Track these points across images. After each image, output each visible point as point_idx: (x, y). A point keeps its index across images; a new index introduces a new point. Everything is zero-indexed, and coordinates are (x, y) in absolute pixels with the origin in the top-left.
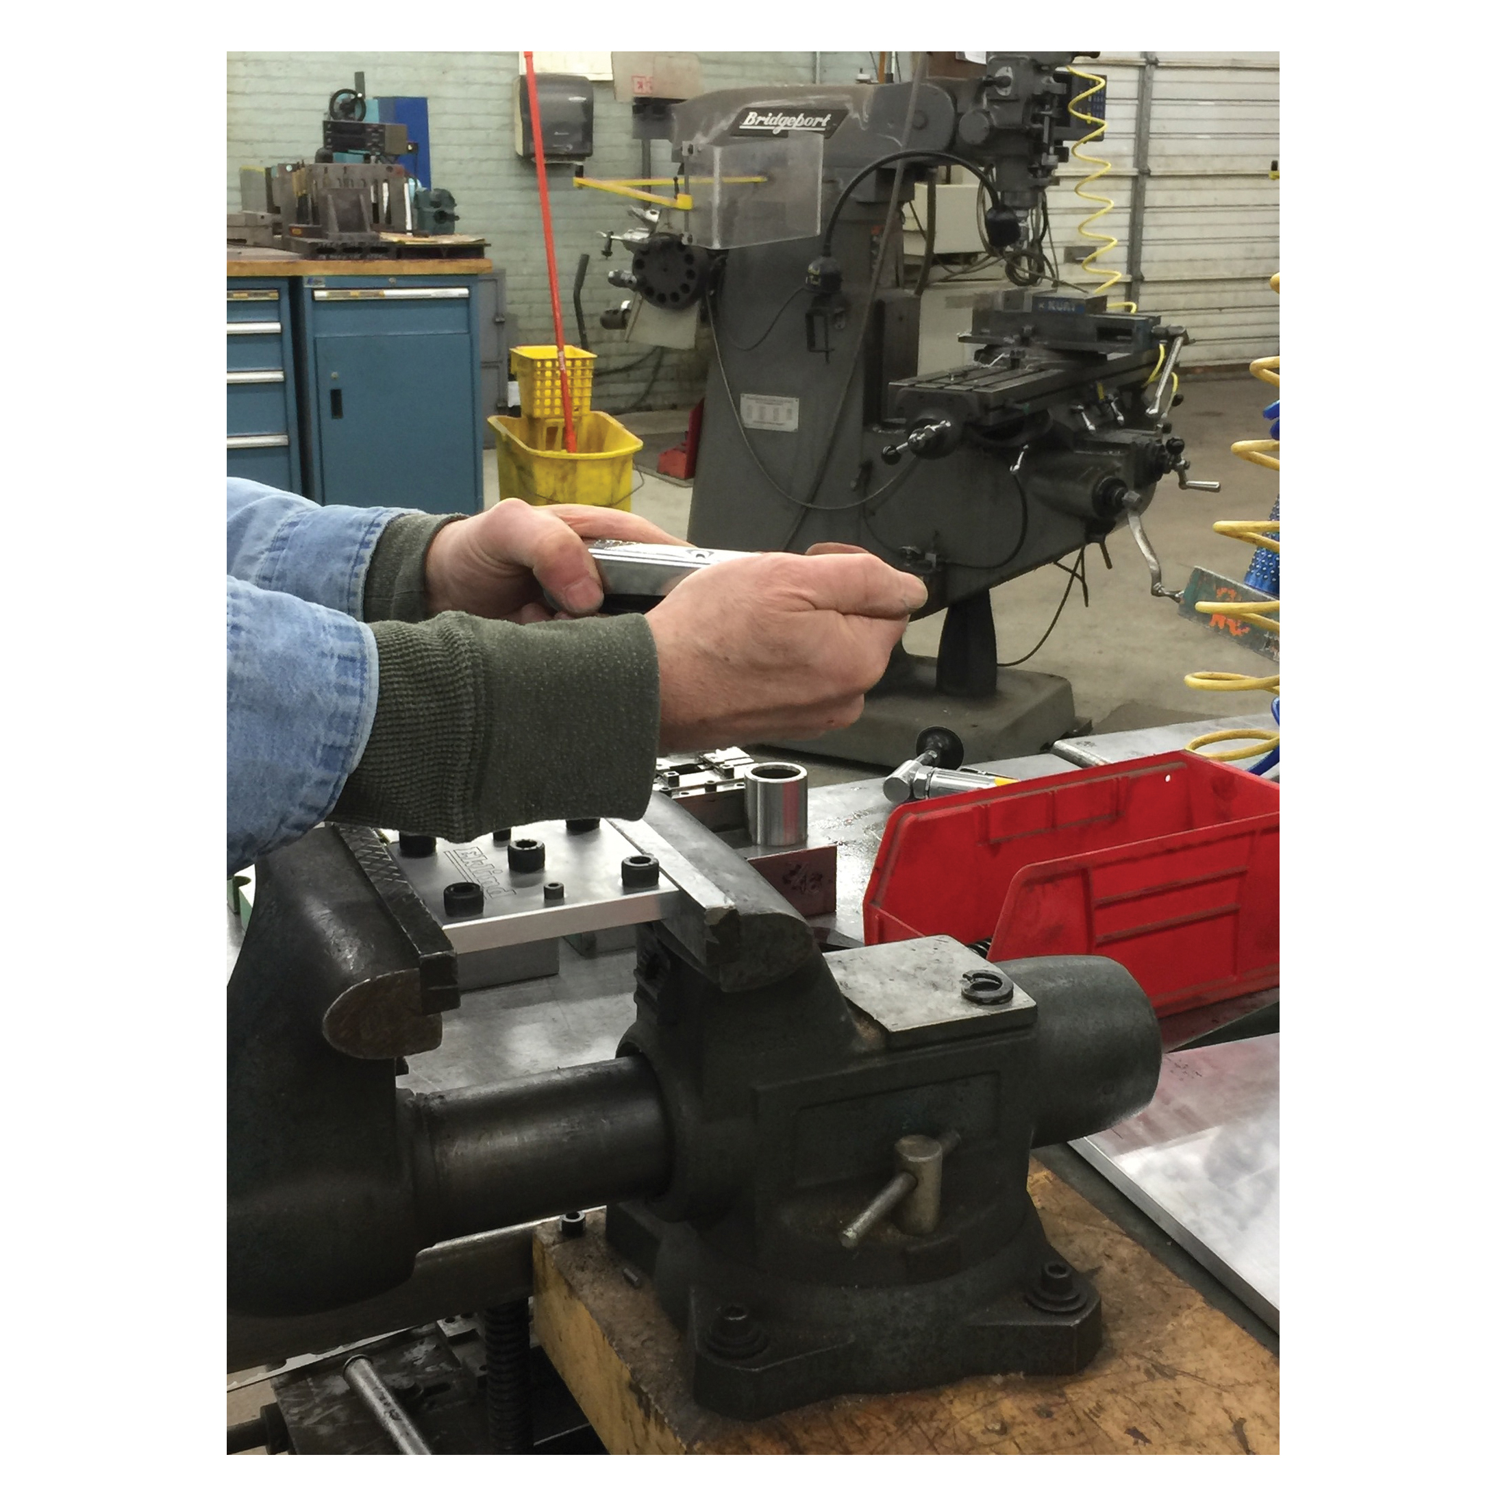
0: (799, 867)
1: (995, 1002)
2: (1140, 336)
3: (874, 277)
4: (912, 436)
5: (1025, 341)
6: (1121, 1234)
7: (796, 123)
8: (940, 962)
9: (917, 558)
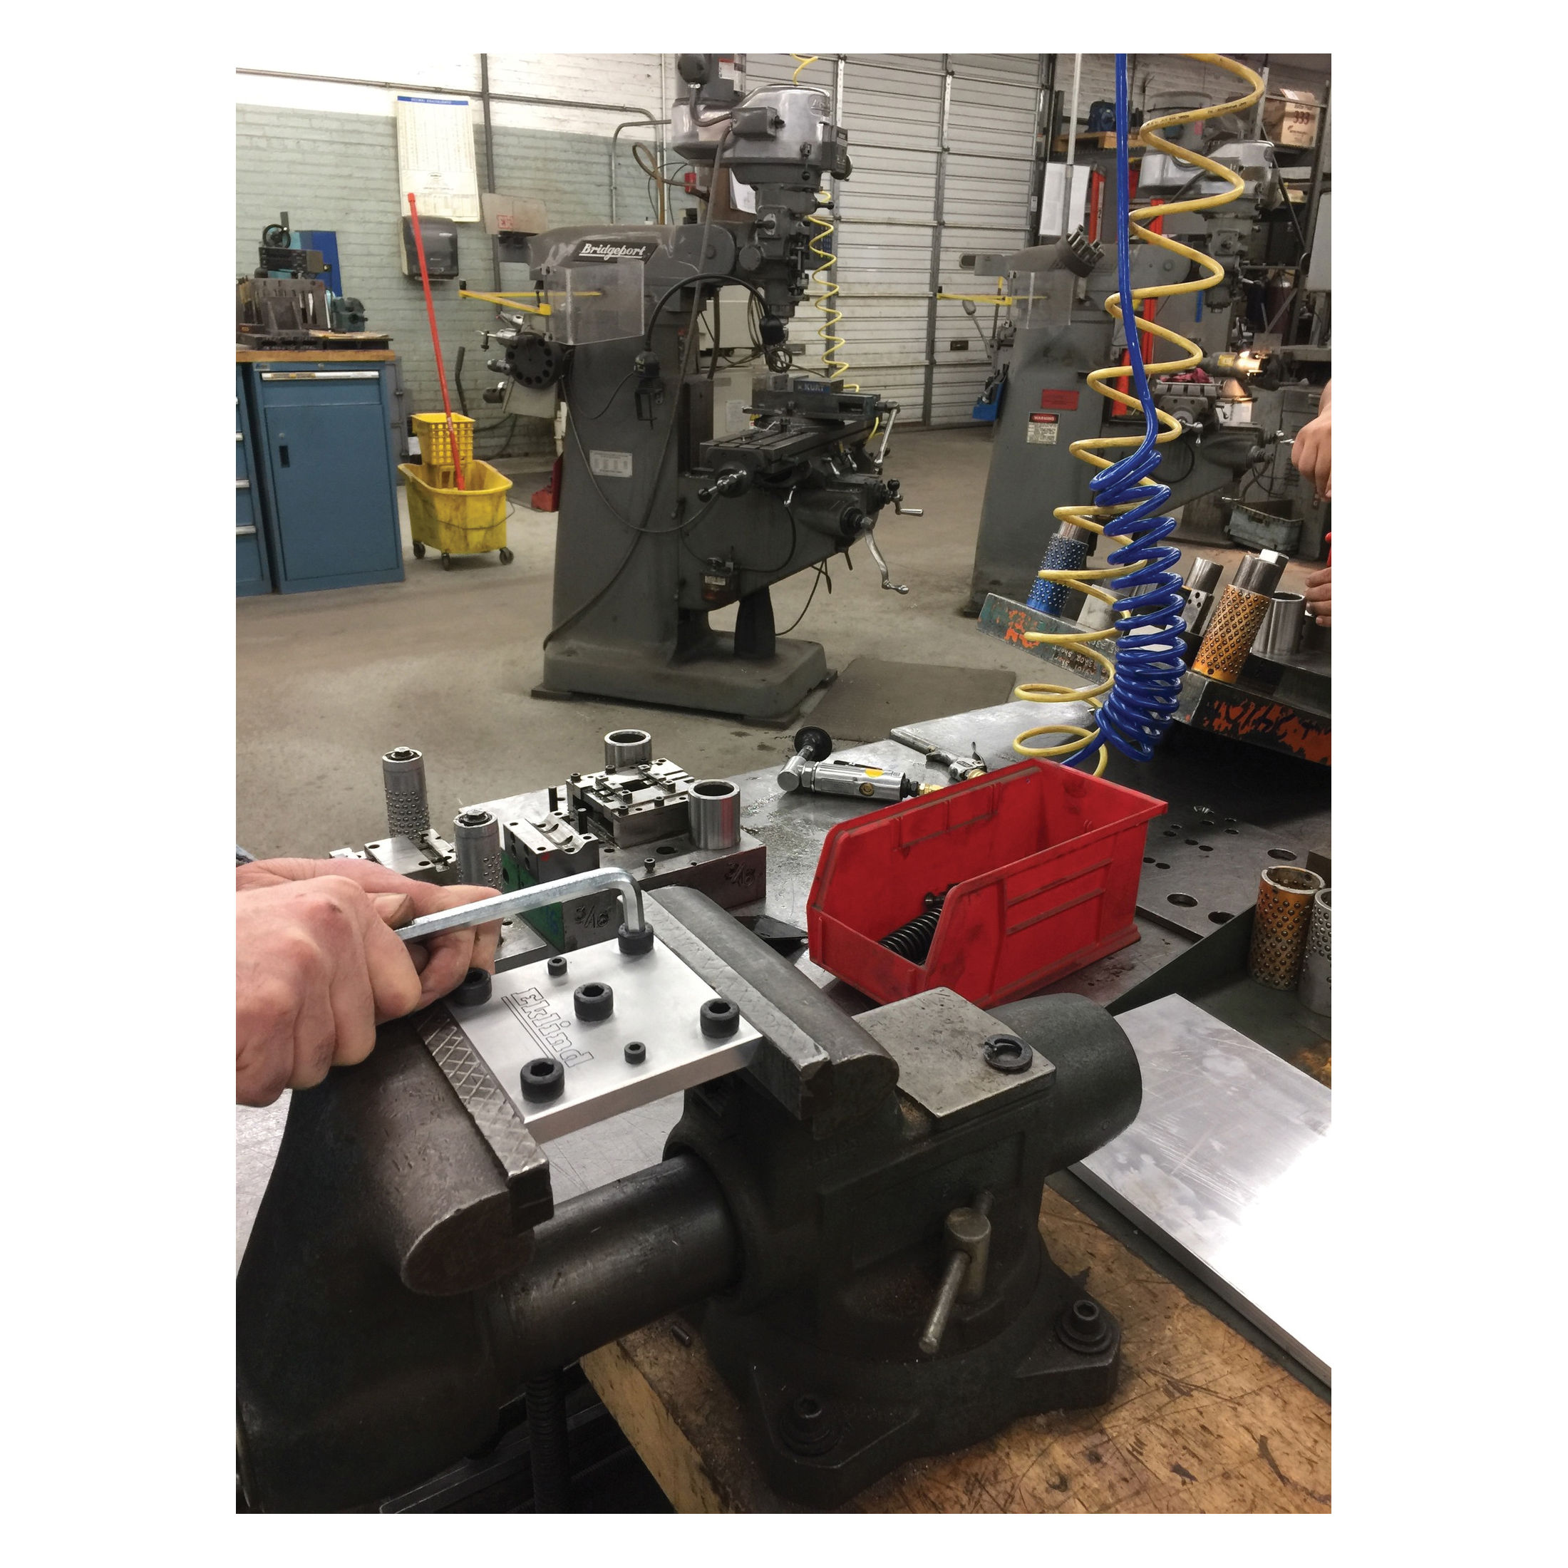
0: (737, 865)
1: (1019, 1070)
2: (868, 409)
4: (720, 482)
5: (789, 412)
6: (1094, 1226)
7: (620, 252)
8: (952, 1022)
9: (719, 565)
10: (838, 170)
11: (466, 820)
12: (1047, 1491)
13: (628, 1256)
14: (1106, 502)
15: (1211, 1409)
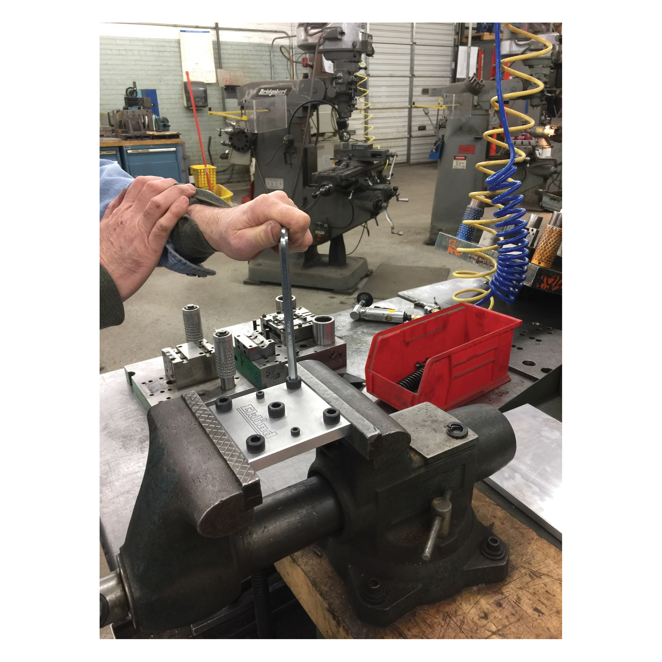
0: (334, 352)
1: (462, 437)
2: (384, 156)
3: (304, 140)
4: (321, 190)
5: (350, 159)
7: (276, 92)
8: (432, 417)
9: (322, 226)
10: (369, 53)
11: (218, 334)
12: (479, 619)
13: (294, 519)
14: (493, 189)
15: (550, 583)
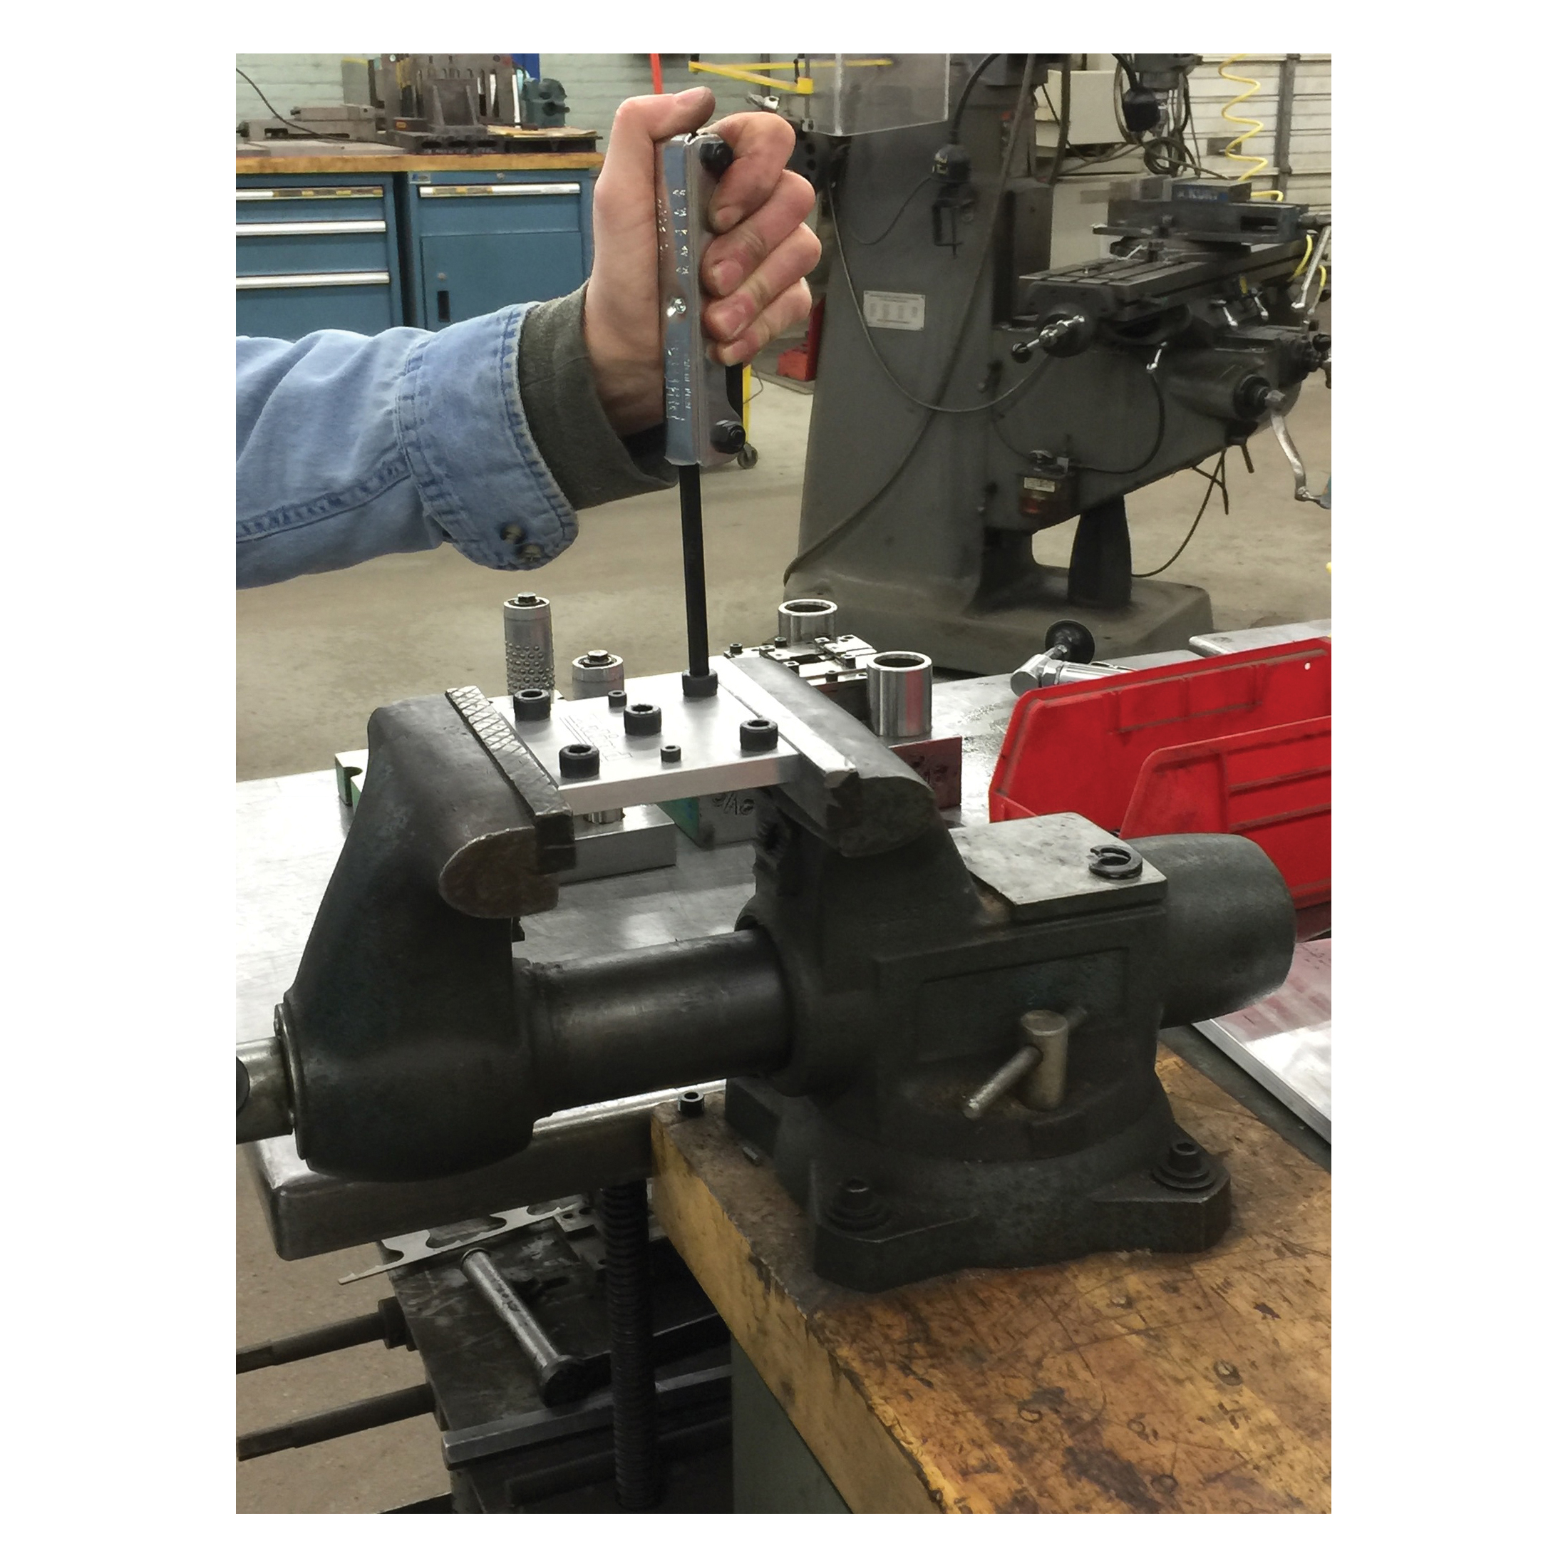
0: (923, 758)
1: (1123, 876)
2: (1286, 226)
3: (1004, 166)
4: (1044, 332)
5: (1163, 232)
6: (1252, 1118)
8: (1066, 839)
9: (1047, 462)
